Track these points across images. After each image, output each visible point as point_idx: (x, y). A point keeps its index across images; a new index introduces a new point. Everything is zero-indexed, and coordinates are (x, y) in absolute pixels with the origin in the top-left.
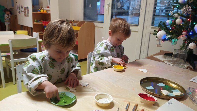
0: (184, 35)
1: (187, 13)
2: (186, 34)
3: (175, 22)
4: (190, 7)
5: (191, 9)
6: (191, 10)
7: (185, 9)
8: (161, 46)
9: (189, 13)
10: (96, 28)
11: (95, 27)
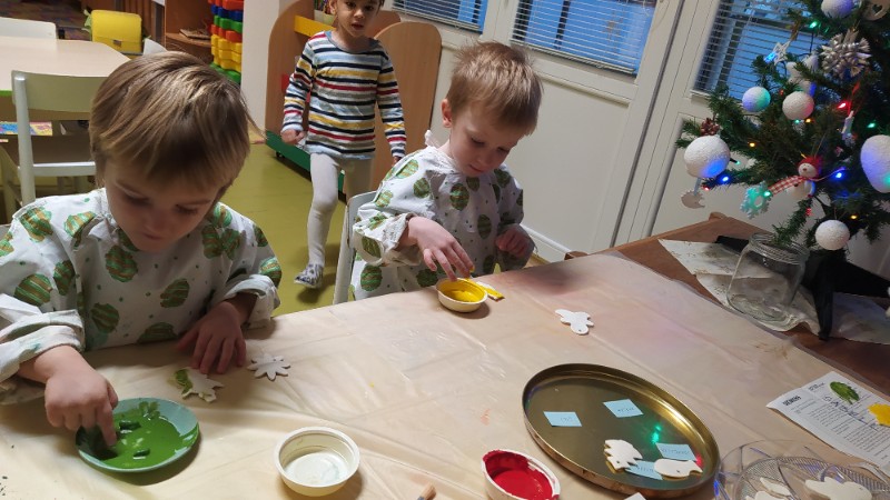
0: (805, 179)
1: (846, 69)
2: (814, 175)
3: (781, 106)
4: (863, 41)
5: (868, 56)
6: (867, 59)
7: (841, 48)
8: (701, 202)
9: (853, 74)
10: (444, 52)
11: (442, 47)
